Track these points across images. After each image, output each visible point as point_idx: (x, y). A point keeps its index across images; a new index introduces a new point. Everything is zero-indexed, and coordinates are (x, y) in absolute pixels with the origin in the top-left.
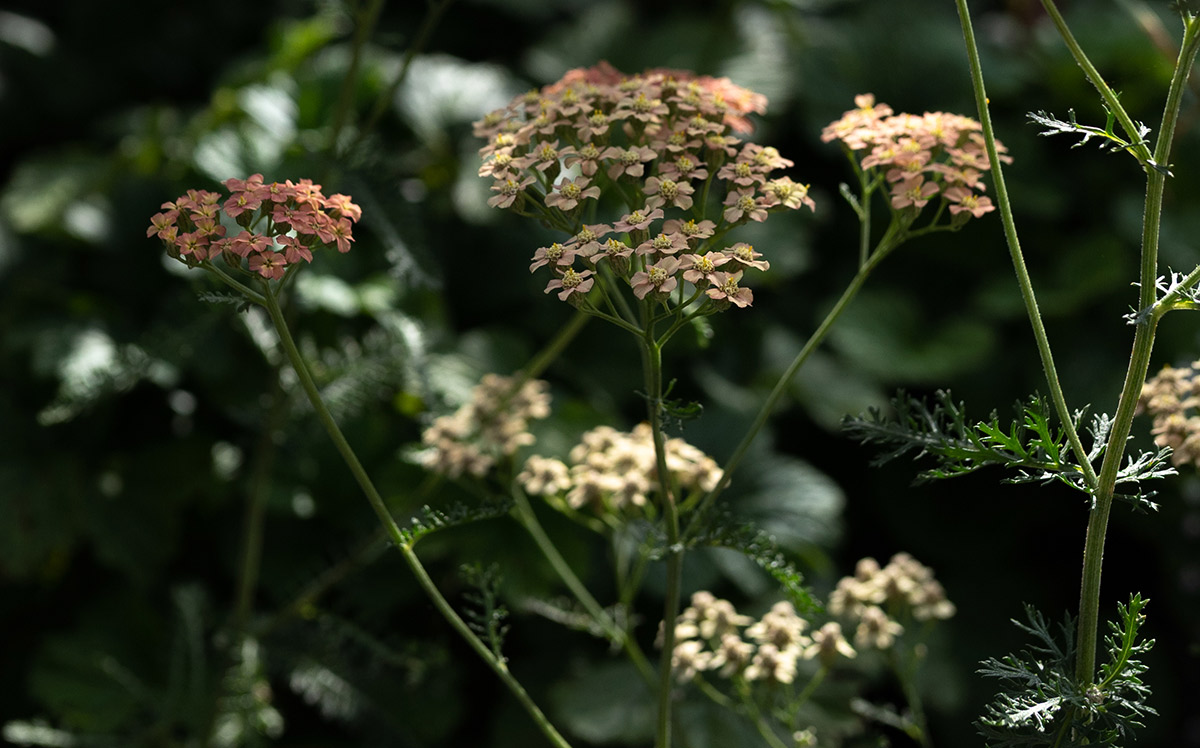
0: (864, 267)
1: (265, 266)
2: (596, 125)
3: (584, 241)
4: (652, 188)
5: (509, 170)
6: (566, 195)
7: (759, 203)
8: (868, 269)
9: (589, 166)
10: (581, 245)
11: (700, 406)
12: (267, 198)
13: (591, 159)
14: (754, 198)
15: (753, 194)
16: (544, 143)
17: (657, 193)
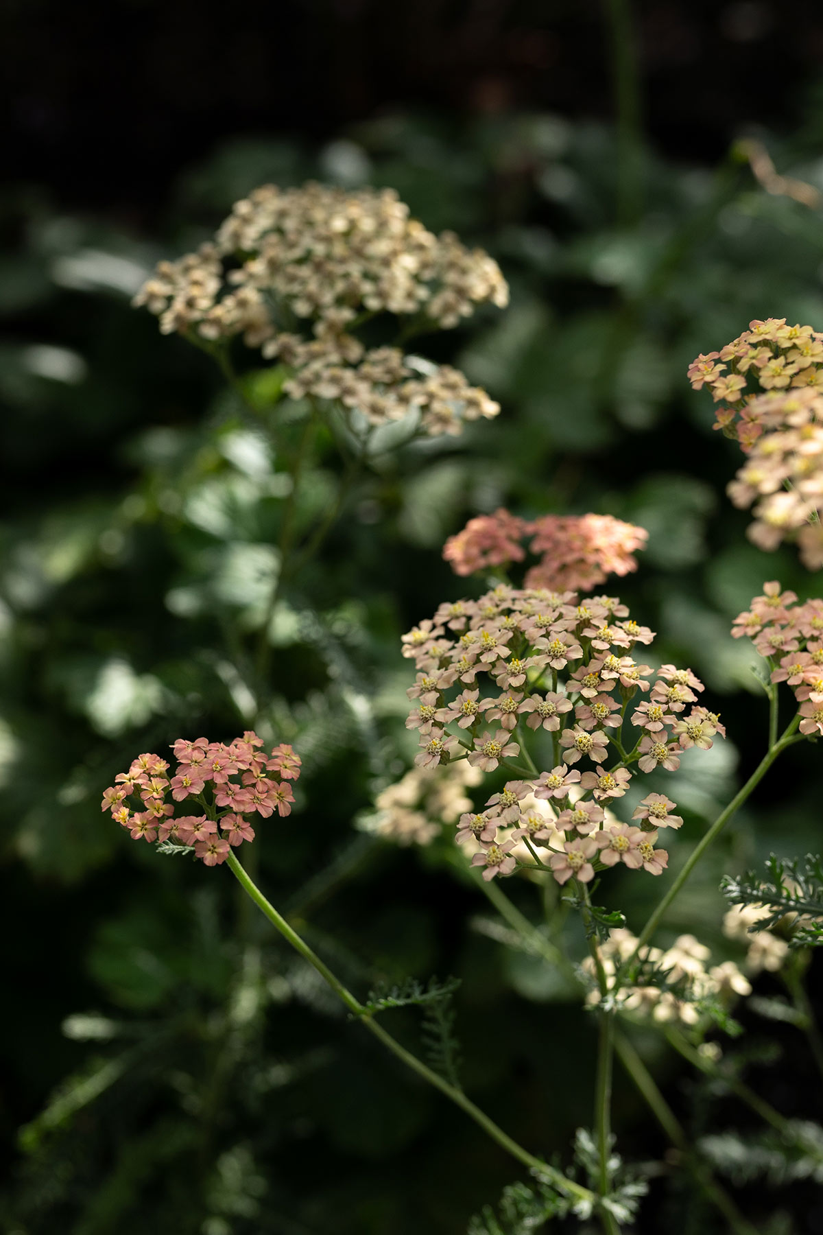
0: (774, 748)
1: (210, 853)
2: (514, 674)
3: (505, 805)
4: (568, 741)
5: (433, 725)
6: (488, 754)
7: (672, 749)
8: (777, 750)
9: (508, 719)
10: (503, 809)
11: (623, 917)
12: (209, 778)
13: (510, 713)
14: (667, 744)
15: (665, 739)
16: (465, 692)
17: (574, 746)
